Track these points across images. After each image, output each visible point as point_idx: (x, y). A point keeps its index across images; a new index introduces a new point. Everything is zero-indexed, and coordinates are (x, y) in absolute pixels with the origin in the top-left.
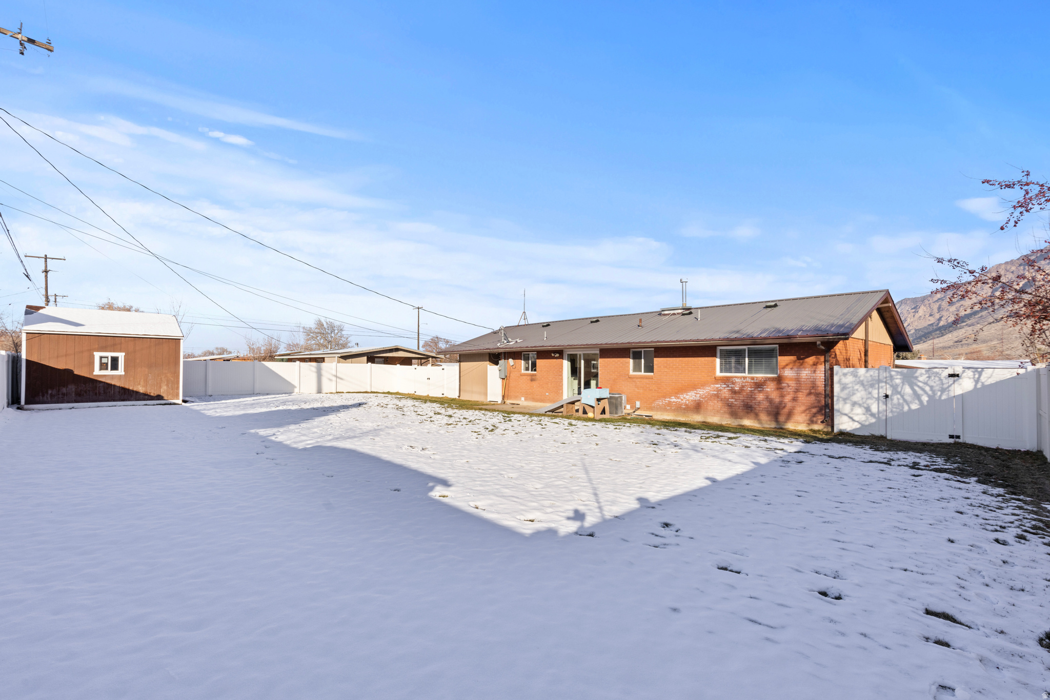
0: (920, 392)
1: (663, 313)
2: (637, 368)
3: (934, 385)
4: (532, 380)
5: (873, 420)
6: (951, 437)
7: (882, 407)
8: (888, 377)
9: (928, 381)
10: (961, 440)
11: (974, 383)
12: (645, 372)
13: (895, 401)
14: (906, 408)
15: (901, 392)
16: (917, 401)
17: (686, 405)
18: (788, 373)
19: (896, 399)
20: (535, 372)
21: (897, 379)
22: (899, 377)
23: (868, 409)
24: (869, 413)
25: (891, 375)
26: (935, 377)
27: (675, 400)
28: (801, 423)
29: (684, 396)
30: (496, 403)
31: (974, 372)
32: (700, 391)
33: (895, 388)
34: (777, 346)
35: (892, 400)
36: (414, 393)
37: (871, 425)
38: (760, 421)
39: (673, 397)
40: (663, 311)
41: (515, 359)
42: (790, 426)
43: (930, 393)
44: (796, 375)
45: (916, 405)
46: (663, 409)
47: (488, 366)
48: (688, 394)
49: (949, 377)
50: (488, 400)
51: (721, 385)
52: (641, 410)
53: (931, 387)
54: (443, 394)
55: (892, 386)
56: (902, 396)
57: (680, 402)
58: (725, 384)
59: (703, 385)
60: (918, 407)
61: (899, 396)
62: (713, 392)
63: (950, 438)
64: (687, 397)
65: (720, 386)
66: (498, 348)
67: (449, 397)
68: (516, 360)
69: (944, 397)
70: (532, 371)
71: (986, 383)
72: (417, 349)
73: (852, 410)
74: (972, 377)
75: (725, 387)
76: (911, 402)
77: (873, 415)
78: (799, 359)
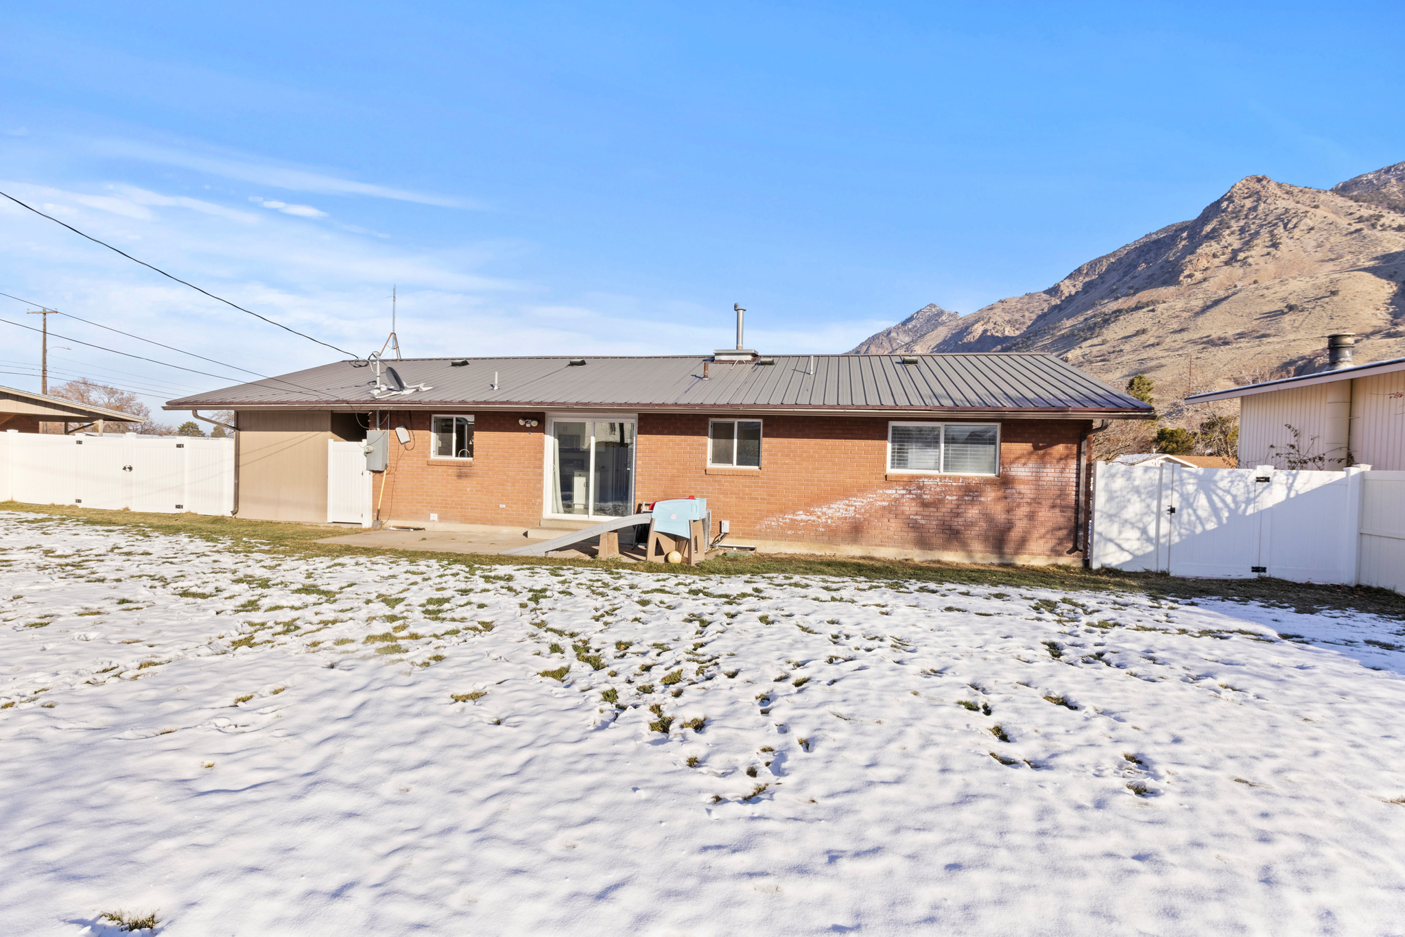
0: (1220, 505)
1: (717, 358)
2: (722, 456)
3: (1239, 493)
4: (460, 476)
5: (1151, 548)
6: (1255, 569)
7: (1165, 527)
8: (1177, 481)
9: (1230, 487)
10: (1267, 574)
11: (1286, 492)
12: (739, 463)
13: (1185, 518)
14: (1199, 530)
15: (1193, 503)
16: (1214, 519)
17: (826, 526)
18: (1021, 472)
19: (1186, 515)
20: (470, 459)
21: (1189, 484)
22: (1191, 481)
23: (1144, 531)
24: (1144, 536)
25: (1181, 477)
26: (1239, 481)
27: (804, 517)
28: (1040, 555)
29: (824, 510)
30: (355, 526)
31: (1287, 475)
32: (855, 501)
33: (1185, 498)
34: (998, 425)
35: (1181, 515)
36: (74, 503)
37: (1146, 556)
38: (969, 553)
39: (801, 512)
40: (717, 354)
41: (412, 429)
42: (1022, 560)
43: (1232, 506)
44: (1030, 474)
45: (1212, 524)
46: (780, 535)
47: (331, 442)
48: (832, 506)
49: (1257, 481)
50: (330, 520)
51: (896, 490)
52: (732, 537)
53: (1234, 497)
54: (178, 507)
55: (1182, 495)
56: (1195, 511)
57: (814, 521)
58: (904, 489)
59: (863, 490)
60: (1216, 526)
61: (1191, 511)
62: (880, 503)
63: (1253, 571)
64: (830, 511)
65: (894, 491)
66: (375, 401)
67: (200, 513)
68: (415, 432)
69: (1250, 511)
70: (457, 456)
71: (1301, 492)
72: (40, 393)
73: (1120, 532)
74: (1285, 482)
75: (903, 495)
76: (1208, 520)
77: (1149, 540)
78: (1036, 448)
